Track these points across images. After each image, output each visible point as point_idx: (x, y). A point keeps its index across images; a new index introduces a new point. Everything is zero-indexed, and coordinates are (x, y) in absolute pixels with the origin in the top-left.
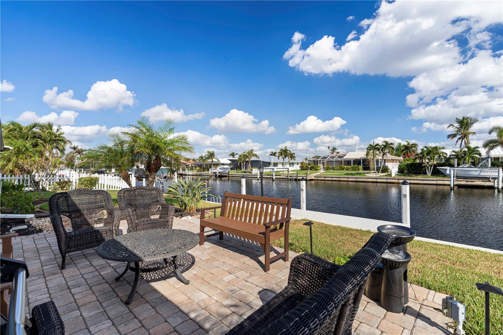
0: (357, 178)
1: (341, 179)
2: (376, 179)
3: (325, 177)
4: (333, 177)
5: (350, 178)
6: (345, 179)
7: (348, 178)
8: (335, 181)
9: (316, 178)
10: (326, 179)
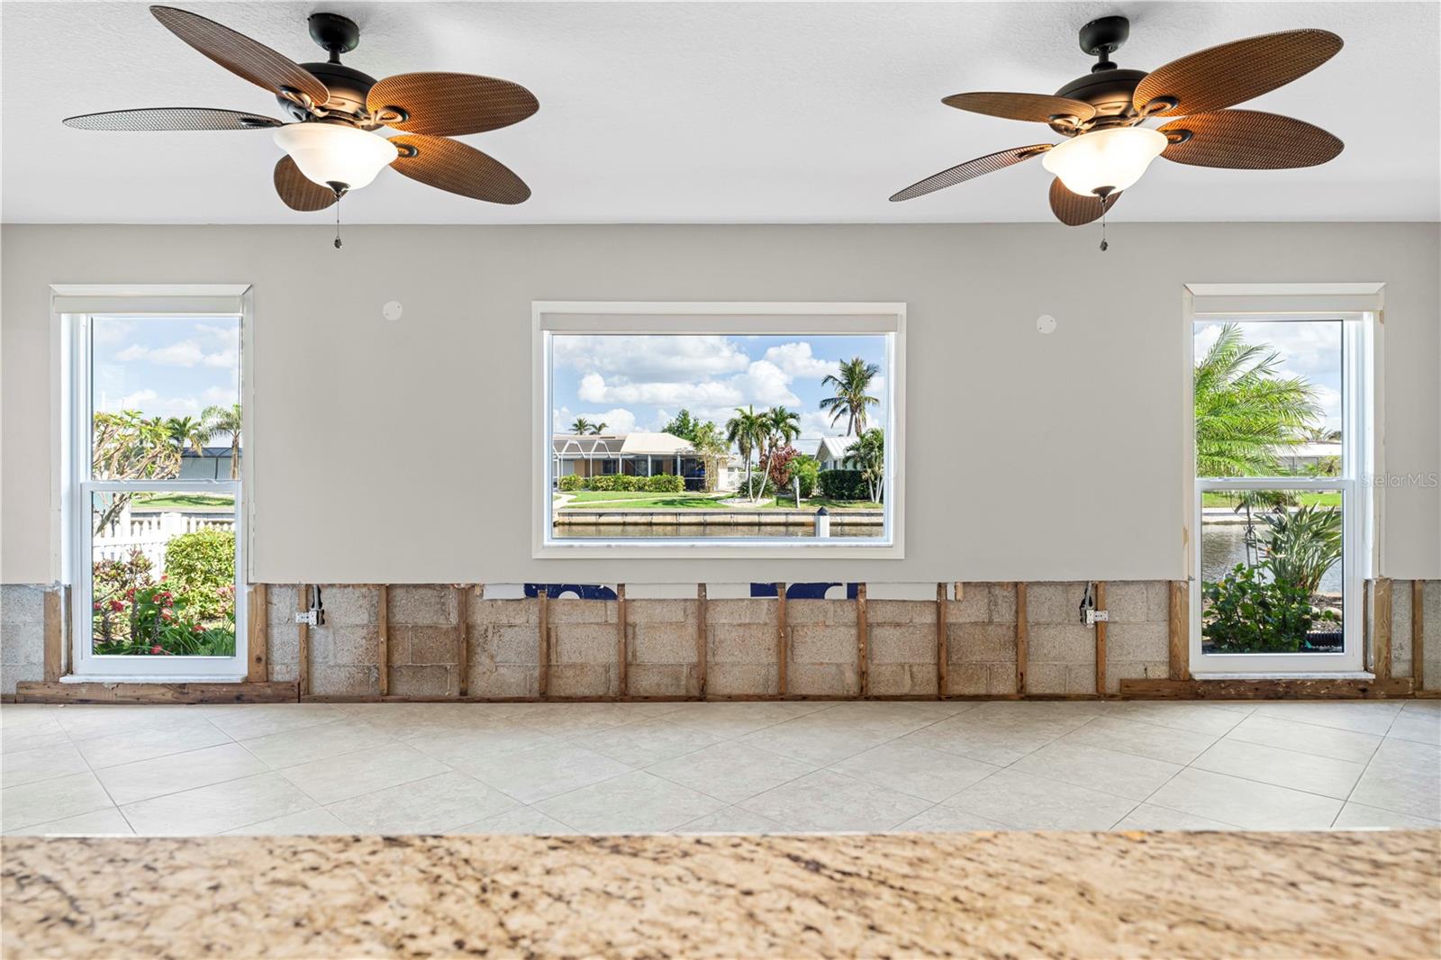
0: (705, 514)
1: (656, 519)
2: (759, 514)
3: (601, 515)
4: (626, 514)
5: (684, 514)
6: (669, 519)
7: (676, 514)
8: (636, 524)
9: (566, 519)
10: (604, 519)
